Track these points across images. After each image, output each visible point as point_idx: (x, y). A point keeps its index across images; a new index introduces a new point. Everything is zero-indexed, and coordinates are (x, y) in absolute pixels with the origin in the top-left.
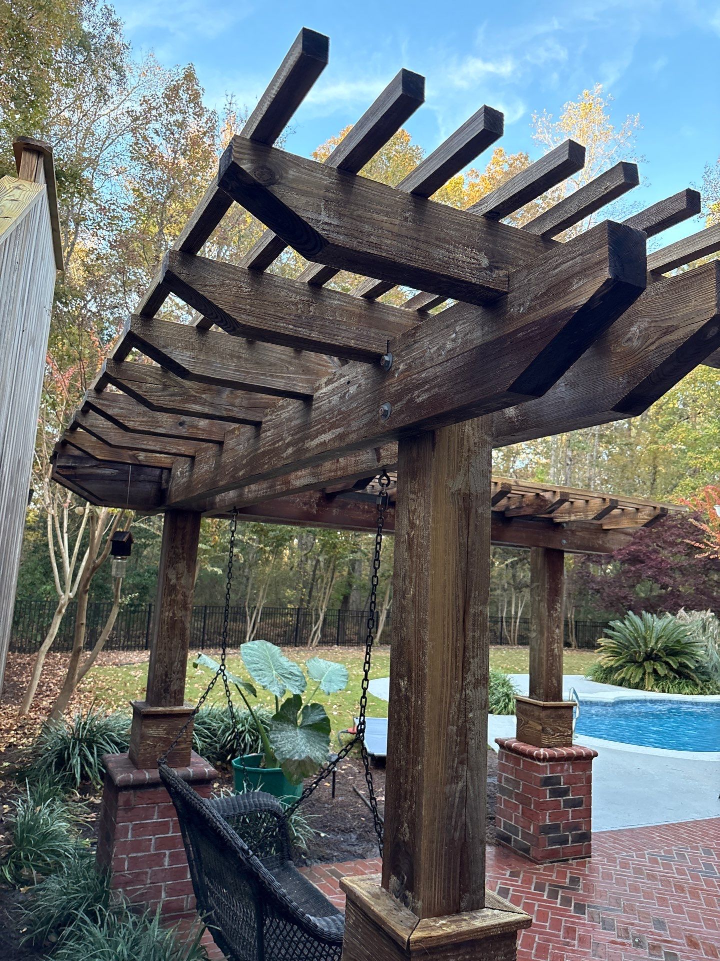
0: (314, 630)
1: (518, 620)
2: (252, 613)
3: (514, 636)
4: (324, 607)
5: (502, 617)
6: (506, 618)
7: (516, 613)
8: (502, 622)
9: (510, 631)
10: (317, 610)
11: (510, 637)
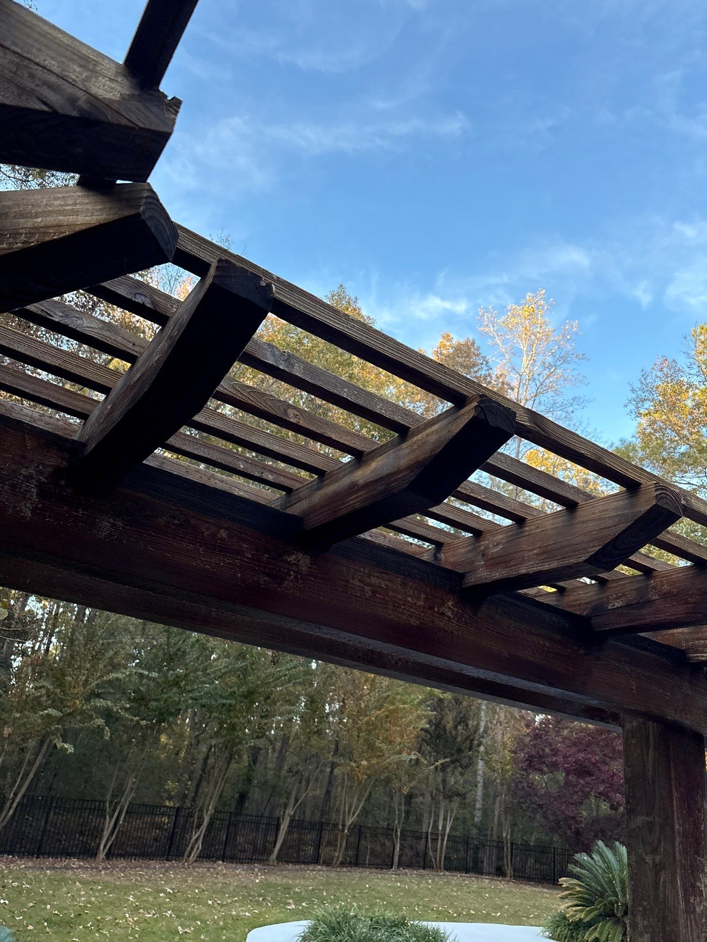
0: (194, 838)
1: (446, 838)
2: (114, 811)
3: (440, 858)
4: (210, 808)
5: (427, 833)
6: (431, 833)
7: (444, 827)
8: (427, 838)
9: (436, 851)
10: (201, 810)
11: (436, 859)
